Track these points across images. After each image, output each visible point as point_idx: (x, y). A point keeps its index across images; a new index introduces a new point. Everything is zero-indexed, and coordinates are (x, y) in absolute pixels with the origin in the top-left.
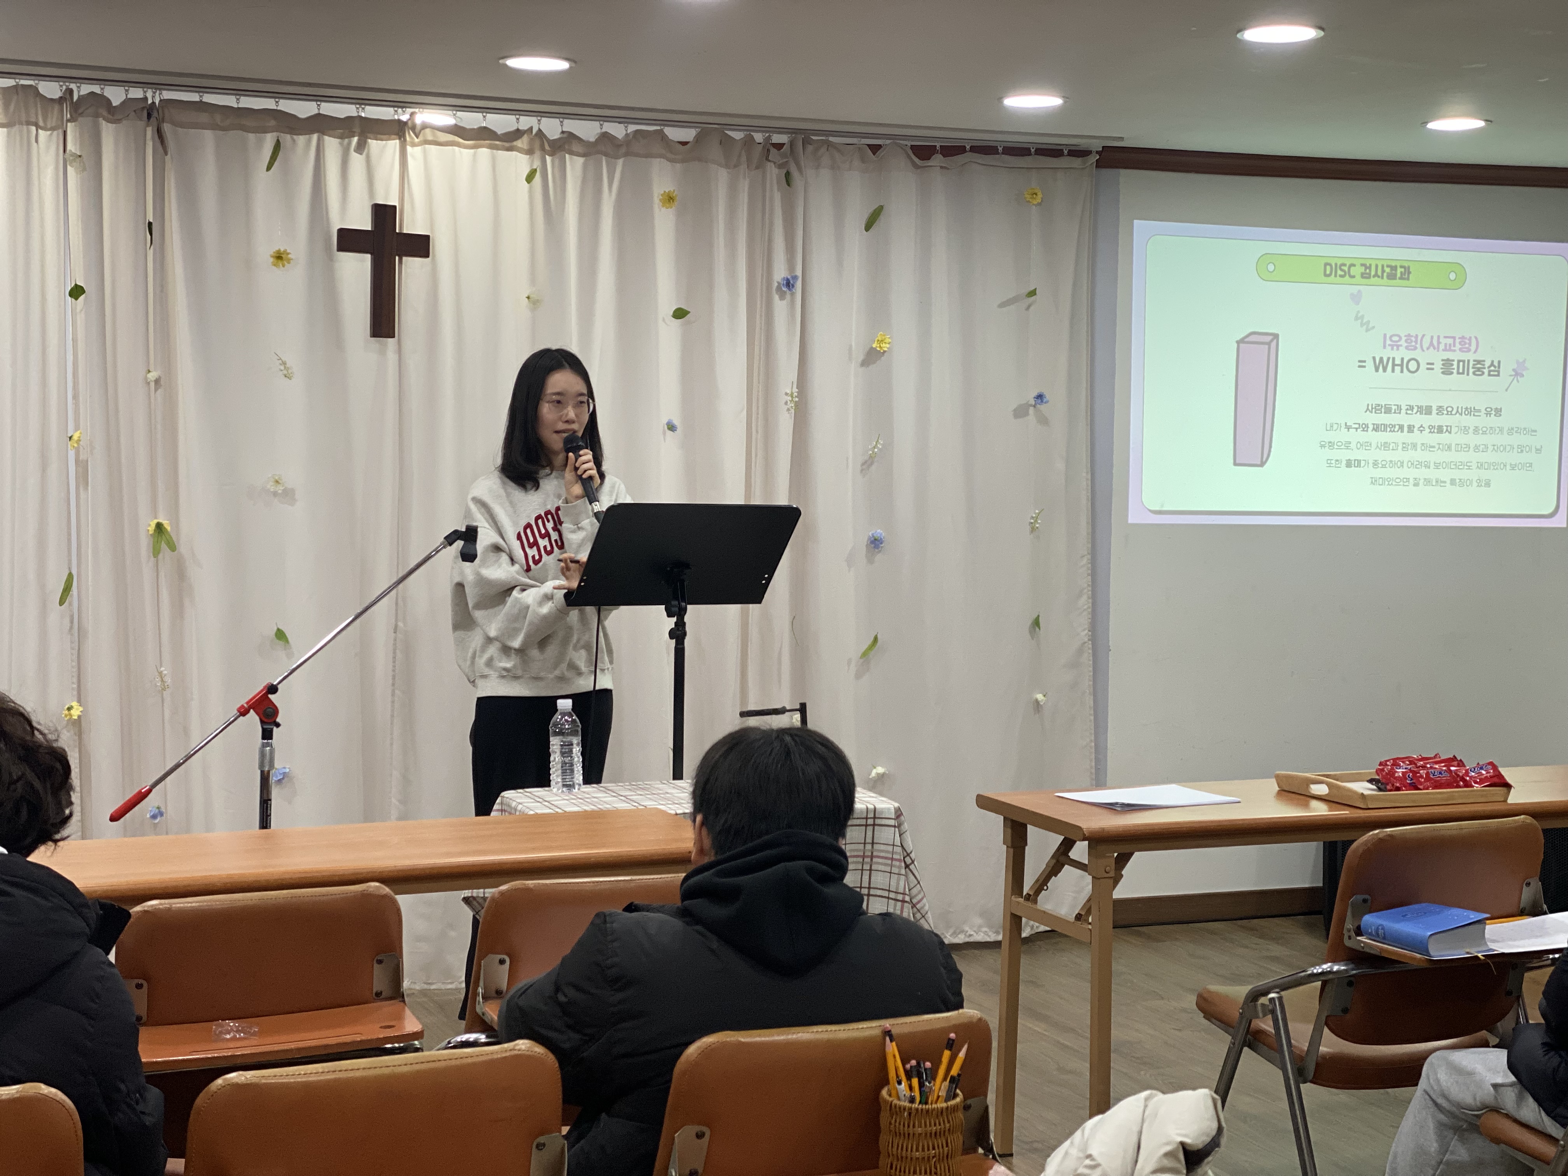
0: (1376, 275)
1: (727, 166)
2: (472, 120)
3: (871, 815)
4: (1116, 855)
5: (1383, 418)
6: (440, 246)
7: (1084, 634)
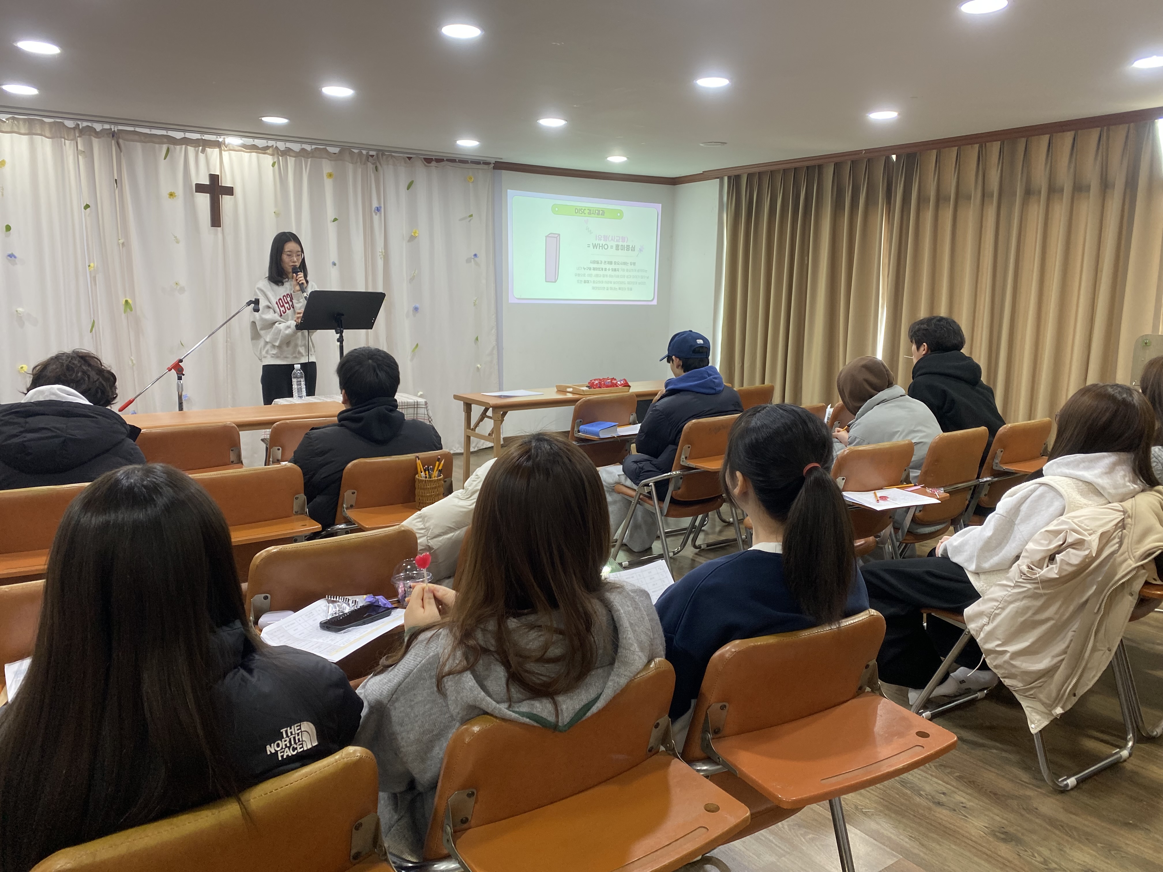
0: (593, 213)
1: (352, 163)
2: (250, 141)
3: (416, 404)
4: (502, 412)
5: (596, 266)
6: (238, 191)
7: (494, 343)
